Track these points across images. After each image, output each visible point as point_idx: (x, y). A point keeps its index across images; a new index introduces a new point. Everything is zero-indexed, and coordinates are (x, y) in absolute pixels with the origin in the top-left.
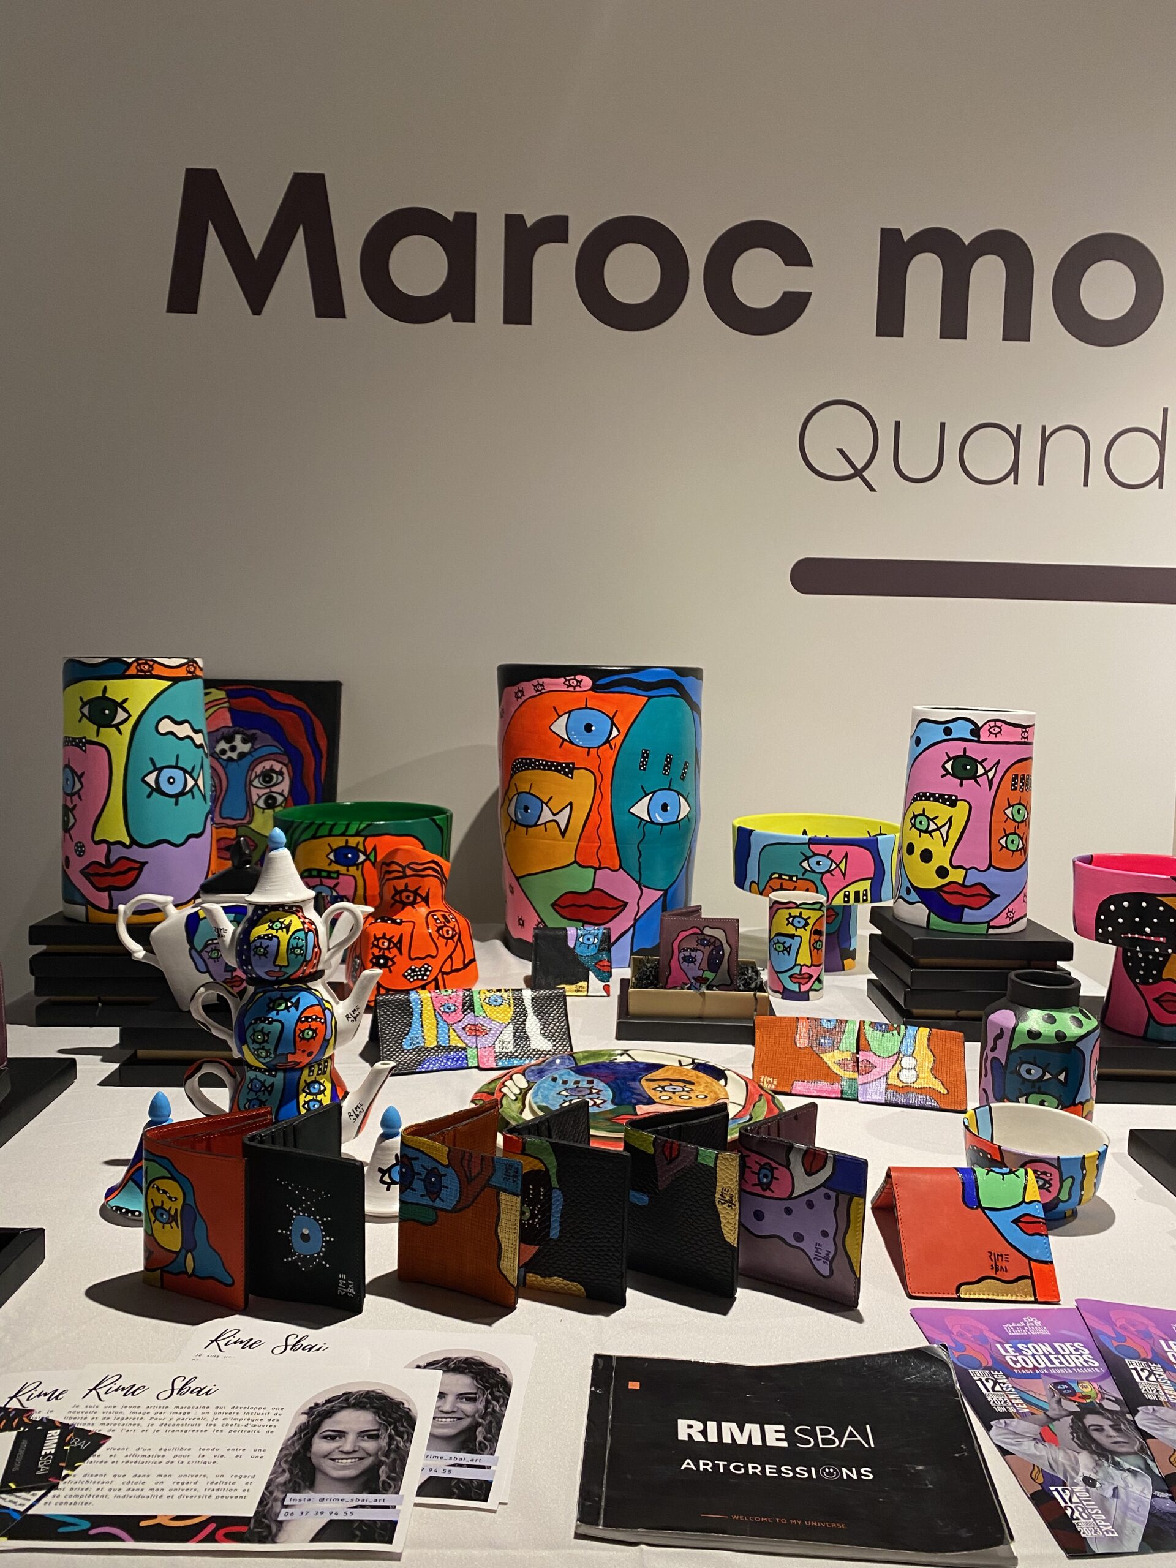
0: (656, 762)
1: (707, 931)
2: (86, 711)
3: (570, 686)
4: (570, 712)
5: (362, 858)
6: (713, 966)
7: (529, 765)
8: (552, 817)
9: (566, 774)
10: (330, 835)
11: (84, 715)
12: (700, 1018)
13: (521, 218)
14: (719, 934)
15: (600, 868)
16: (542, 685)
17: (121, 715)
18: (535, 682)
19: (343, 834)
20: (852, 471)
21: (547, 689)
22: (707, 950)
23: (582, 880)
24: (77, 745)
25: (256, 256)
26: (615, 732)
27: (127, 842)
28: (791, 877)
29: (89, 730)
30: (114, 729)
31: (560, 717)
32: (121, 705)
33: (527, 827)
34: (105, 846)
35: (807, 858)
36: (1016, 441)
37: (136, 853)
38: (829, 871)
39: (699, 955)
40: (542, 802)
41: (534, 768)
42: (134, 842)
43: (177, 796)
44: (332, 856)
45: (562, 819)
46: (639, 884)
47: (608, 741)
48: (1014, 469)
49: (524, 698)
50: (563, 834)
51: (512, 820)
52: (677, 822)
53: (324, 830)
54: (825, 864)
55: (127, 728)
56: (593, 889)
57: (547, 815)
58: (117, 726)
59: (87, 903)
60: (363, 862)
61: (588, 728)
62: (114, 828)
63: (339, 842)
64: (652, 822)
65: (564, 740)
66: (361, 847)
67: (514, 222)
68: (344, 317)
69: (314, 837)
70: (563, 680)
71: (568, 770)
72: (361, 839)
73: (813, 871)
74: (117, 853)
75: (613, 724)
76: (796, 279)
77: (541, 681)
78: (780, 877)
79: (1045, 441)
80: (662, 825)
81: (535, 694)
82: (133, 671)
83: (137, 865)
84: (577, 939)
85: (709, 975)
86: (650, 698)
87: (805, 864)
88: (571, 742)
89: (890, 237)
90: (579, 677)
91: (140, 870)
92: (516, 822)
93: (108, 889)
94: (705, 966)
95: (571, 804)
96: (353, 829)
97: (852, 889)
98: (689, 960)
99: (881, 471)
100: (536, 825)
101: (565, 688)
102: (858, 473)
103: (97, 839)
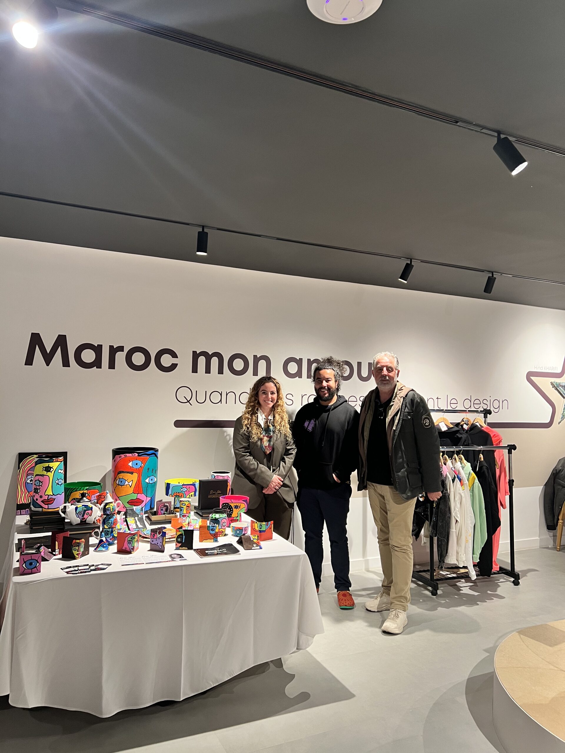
0: (150, 470)
1: (165, 504)
2: (44, 469)
3: (133, 455)
4: (133, 461)
5: (87, 495)
6: (166, 511)
7: (122, 472)
8: (128, 483)
9: (131, 474)
10: (80, 490)
11: (43, 470)
12: (165, 520)
13: (113, 346)
14: (168, 504)
15: (138, 494)
16: (126, 455)
17: (52, 469)
18: (124, 455)
19: (83, 490)
20: (187, 401)
21: (127, 456)
22: (165, 508)
23: (134, 497)
24: (41, 476)
25: (48, 353)
26: (142, 465)
27: (52, 495)
28: (178, 493)
29: (45, 473)
30: (50, 473)
31: (130, 462)
32: (52, 468)
33: (122, 486)
34: (47, 496)
35: (182, 489)
36: (221, 395)
37: (53, 497)
38: (186, 491)
39: (164, 509)
40: (126, 480)
41: (124, 473)
42: (53, 495)
43: (61, 485)
44: (80, 495)
45: (130, 484)
46: (146, 496)
47: (141, 467)
48: (221, 400)
49: (121, 458)
50: (130, 487)
51: (117, 484)
52: (154, 483)
53: (79, 489)
54: (185, 489)
55: (53, 472)
56: (137, 498)
57: (127, 483)
58: (51, 472)
59: (42, 507)
60: (87, 496)
61: (137, 464)
62: (49, 492)
63: (82, 492)
64: (149, 483)
65: (131, 467)
66: (87, 493)
67: (111, 347)
68: (69, 367)
69: (76, 491)
70: (131, 454)
71: (132, 473)
72: (87, 491)
73: (183, 491)
74: (50, 497)
75: (142, 463)
76: (175, 361)
77: (126, 454)
78: (176, 493)
79: (227, 395)
80: (151, 483)
81: (124, 457)
82: (54, 461)
83: (54, 499)
84: (136, 509)
85: (166, 512)
86: (149, 457)
87: (181, 490)
88: (133, 467)
89: (194, 353)
90: (135, 454)
91: (54, 500)
92: (119, 485)
93: (48, 504)
94: (165, 511)
95: (132, 480)
96: (85, 489)
97: (190, 494)
98: (162, 510)
99: (193, 402)
100: (124, 485)
101: (132, 456)
102: (188, 401)
103: (45, 495)
